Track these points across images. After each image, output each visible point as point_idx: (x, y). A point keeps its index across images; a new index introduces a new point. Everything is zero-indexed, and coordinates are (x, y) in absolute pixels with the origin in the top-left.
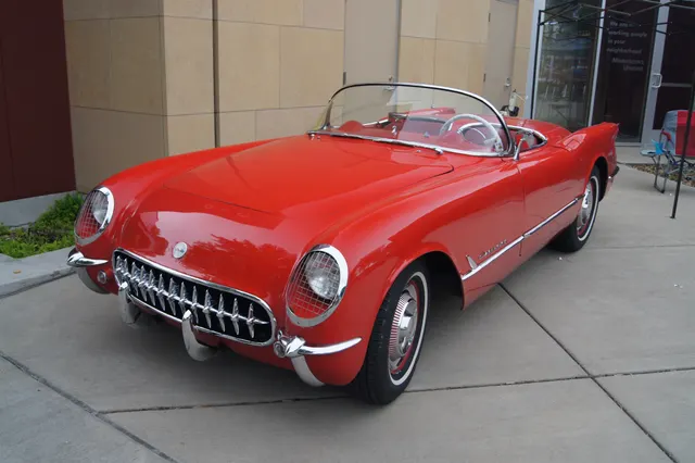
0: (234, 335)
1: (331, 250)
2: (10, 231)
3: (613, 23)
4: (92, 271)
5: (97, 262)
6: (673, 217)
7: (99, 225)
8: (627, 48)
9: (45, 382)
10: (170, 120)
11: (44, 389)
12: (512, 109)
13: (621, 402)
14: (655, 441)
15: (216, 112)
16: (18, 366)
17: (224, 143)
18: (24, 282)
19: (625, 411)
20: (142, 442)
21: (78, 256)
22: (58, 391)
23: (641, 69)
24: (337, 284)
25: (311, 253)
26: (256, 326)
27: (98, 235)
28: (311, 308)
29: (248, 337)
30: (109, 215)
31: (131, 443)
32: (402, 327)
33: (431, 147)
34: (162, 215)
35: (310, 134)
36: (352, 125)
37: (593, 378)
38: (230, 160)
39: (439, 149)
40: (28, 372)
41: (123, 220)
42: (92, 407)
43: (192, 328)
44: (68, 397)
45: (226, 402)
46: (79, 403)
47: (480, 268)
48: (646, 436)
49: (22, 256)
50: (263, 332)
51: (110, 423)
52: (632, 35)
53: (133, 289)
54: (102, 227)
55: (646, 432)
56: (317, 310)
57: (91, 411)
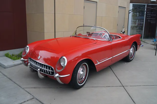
0: (48, 74)
1: (64, 57)
2: (14, 55)
3: (148, 13)
4: (25, 61)
5: (26, 60)
6: (155, 55)
7: (26, 53)
8: (151, 18)
9: (15, 83)
10: (45, 34)
11: (14, 84)
12: (123, 32)
13: (127, 91)
14: (132, 99)
15: (55, 32)
16: (10, 79)
17: (56, 37)
18: (15, 64)
19: (128, 93)
20: (30, 93)
21: (22, 59)
22: (16, 84)
23: (155, 23)
24: (65, 64)
25: (61, 58)
26: (52, 72)
27: (26, 55)
28: (60, 68)
29: (50, 74)
30: (28, 51)
31: (28, 93)
32: (81, 74)
33: (93, 39)
34: (40, 51)
35: (71, 36)
36: (80, 35)
37: (123, 86)
38: (57, 40)
39: (94, 39)
40: (12, 81)
41: (31, 52)
42: (22, 87)
43: (40, 72)
44: (18, 85)
45: (47, 87)
46: (20, 86)
47: (100, 63)
48: (130, 98)
49: (15, 60)
50: (53, 73)
51: (25, 90)
52: (153, 15)
53: (31, 65)
54: (27, 53)
55: (130, 97)
56: (61, 68)
57: (22, 88)
